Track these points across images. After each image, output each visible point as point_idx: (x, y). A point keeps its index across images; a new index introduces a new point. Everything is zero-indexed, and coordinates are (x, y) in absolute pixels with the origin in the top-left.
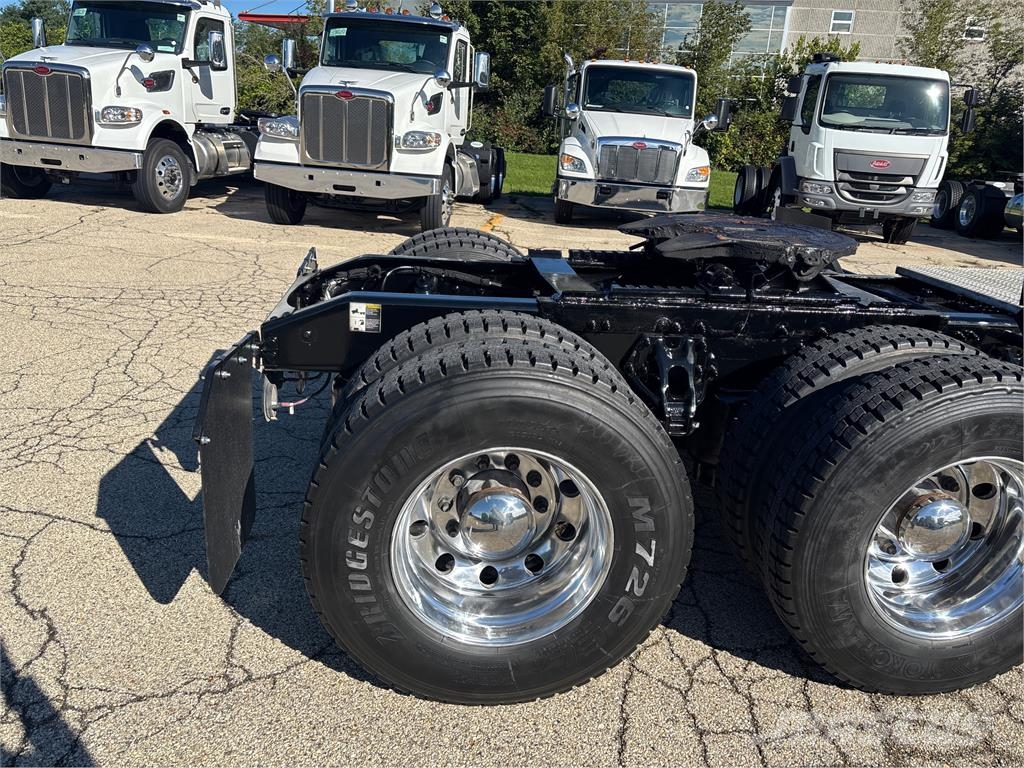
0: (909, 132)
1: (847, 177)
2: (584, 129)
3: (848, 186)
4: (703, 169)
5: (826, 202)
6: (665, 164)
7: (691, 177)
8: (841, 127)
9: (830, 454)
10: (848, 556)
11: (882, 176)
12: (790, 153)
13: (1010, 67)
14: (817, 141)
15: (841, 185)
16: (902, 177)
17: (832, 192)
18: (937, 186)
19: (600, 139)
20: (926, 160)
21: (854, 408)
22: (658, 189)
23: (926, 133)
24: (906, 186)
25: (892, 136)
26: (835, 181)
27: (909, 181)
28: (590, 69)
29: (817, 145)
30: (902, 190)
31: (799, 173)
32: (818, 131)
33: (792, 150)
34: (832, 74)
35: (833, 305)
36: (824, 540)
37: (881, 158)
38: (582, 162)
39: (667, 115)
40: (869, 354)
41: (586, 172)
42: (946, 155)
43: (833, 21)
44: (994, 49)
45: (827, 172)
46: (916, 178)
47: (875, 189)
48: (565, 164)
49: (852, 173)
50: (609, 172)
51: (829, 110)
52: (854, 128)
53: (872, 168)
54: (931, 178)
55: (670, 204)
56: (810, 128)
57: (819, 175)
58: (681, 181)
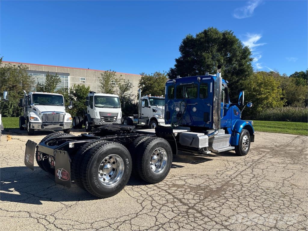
0: (114, 108)
1: (103, 118)
2: (35, 110)
3: (103, 119)
4: (70, 118)
5: (99, 123)
6: (61, 118)
7: (67, 120)
8: (100, 107)
9: (144, 151)
10: (148, 163)
11: (110, 117)
12: (88, 113)
13: (124, 92)
14: (95, 110)
15: (102, 119)
16: (114, 117)
17: (100, 121)
18: (121, 118)
19: (42, 112)
20: (118, 113)
21: (145, 144)
22: (60, 124)
23: (117, 108)
24: (115, 119)
25: (110, 109)
26: (101, 119)
27: (115, 118)
28: (34, 95)
29: (95, 111)
30: (115, 120)
31: (91, 118)
32: (95, 108)
33: (89, 112)
34: (95, 96)
35: (134, 135)
36: (146, 161)
37: (109, 113)
38: (36, 118)
39: (58, 106)
40: (143, 139)
41: (39, 121)
42: (121, 112)
43: (80, 80)
44: (120, 88)
45: (98, 117)
46: (117, 117)
47: (109, 120)
48: (32, 119)
49: (104, 117)
50: (45, 121)
51: (96, 103)
52: (102, 107)
53: (108, 115)
54: (120, 117)
55: (63, 127)
56: (93, 107)
57: (97, 118)
58: (65, 121)
